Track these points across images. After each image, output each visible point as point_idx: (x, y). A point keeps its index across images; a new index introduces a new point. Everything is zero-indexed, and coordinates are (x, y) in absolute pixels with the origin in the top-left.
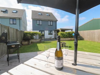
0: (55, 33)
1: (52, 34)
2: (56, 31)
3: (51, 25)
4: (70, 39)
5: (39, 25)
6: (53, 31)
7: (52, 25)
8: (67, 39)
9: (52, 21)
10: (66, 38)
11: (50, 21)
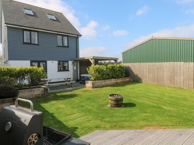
0: (75, 67)
1: (68, 70)
2: (77, 61)
3: (64, 46)
4: (116, 81)
5: (30, 43)
6: (70, 63)
7: (68, 47)
8: (108, 82)
9: (67, 36)
10: (107, 79)
11: (63, 36)
